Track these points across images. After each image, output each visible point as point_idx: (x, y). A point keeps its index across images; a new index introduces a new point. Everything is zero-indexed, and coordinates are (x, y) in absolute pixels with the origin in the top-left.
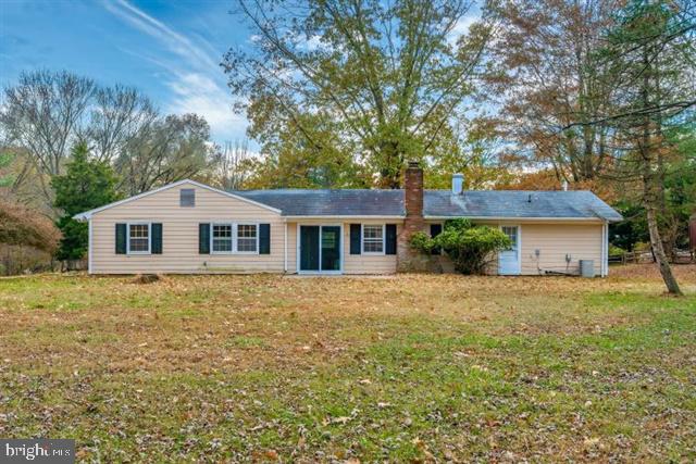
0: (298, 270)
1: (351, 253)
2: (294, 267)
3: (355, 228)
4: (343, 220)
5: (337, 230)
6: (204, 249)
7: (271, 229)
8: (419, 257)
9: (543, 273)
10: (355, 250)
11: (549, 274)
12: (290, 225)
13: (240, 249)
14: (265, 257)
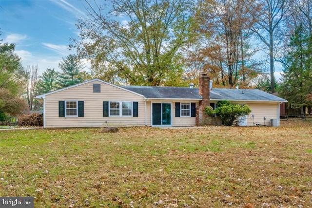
0: (152, 125)
1: (176, 116)
2: (150, 123)
3: (177, 104)
4: (172, 101)
5: (169, 105)
6: (106, 114)
7: (139, 104)
8: (208, 118)
9: (255, 125)
10: (177, 115)
11: (258, 125)
12: (148, 103)
13: (123, 114)
14: (135, 118)
